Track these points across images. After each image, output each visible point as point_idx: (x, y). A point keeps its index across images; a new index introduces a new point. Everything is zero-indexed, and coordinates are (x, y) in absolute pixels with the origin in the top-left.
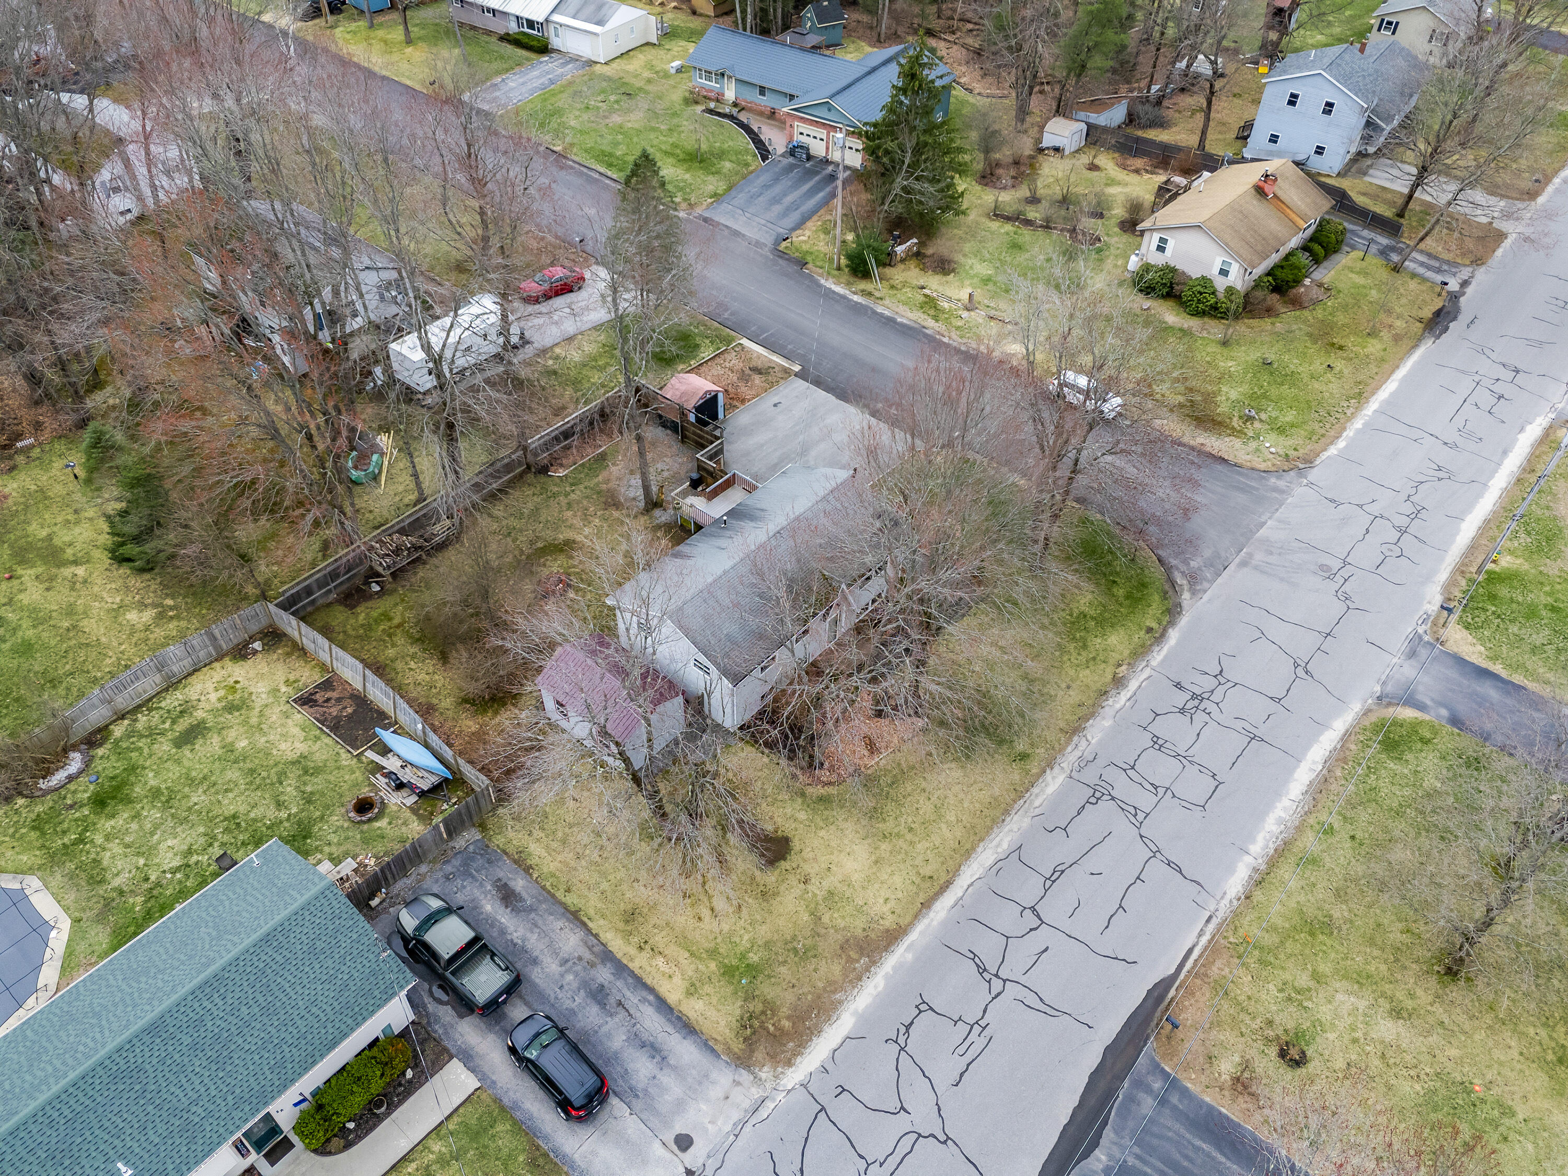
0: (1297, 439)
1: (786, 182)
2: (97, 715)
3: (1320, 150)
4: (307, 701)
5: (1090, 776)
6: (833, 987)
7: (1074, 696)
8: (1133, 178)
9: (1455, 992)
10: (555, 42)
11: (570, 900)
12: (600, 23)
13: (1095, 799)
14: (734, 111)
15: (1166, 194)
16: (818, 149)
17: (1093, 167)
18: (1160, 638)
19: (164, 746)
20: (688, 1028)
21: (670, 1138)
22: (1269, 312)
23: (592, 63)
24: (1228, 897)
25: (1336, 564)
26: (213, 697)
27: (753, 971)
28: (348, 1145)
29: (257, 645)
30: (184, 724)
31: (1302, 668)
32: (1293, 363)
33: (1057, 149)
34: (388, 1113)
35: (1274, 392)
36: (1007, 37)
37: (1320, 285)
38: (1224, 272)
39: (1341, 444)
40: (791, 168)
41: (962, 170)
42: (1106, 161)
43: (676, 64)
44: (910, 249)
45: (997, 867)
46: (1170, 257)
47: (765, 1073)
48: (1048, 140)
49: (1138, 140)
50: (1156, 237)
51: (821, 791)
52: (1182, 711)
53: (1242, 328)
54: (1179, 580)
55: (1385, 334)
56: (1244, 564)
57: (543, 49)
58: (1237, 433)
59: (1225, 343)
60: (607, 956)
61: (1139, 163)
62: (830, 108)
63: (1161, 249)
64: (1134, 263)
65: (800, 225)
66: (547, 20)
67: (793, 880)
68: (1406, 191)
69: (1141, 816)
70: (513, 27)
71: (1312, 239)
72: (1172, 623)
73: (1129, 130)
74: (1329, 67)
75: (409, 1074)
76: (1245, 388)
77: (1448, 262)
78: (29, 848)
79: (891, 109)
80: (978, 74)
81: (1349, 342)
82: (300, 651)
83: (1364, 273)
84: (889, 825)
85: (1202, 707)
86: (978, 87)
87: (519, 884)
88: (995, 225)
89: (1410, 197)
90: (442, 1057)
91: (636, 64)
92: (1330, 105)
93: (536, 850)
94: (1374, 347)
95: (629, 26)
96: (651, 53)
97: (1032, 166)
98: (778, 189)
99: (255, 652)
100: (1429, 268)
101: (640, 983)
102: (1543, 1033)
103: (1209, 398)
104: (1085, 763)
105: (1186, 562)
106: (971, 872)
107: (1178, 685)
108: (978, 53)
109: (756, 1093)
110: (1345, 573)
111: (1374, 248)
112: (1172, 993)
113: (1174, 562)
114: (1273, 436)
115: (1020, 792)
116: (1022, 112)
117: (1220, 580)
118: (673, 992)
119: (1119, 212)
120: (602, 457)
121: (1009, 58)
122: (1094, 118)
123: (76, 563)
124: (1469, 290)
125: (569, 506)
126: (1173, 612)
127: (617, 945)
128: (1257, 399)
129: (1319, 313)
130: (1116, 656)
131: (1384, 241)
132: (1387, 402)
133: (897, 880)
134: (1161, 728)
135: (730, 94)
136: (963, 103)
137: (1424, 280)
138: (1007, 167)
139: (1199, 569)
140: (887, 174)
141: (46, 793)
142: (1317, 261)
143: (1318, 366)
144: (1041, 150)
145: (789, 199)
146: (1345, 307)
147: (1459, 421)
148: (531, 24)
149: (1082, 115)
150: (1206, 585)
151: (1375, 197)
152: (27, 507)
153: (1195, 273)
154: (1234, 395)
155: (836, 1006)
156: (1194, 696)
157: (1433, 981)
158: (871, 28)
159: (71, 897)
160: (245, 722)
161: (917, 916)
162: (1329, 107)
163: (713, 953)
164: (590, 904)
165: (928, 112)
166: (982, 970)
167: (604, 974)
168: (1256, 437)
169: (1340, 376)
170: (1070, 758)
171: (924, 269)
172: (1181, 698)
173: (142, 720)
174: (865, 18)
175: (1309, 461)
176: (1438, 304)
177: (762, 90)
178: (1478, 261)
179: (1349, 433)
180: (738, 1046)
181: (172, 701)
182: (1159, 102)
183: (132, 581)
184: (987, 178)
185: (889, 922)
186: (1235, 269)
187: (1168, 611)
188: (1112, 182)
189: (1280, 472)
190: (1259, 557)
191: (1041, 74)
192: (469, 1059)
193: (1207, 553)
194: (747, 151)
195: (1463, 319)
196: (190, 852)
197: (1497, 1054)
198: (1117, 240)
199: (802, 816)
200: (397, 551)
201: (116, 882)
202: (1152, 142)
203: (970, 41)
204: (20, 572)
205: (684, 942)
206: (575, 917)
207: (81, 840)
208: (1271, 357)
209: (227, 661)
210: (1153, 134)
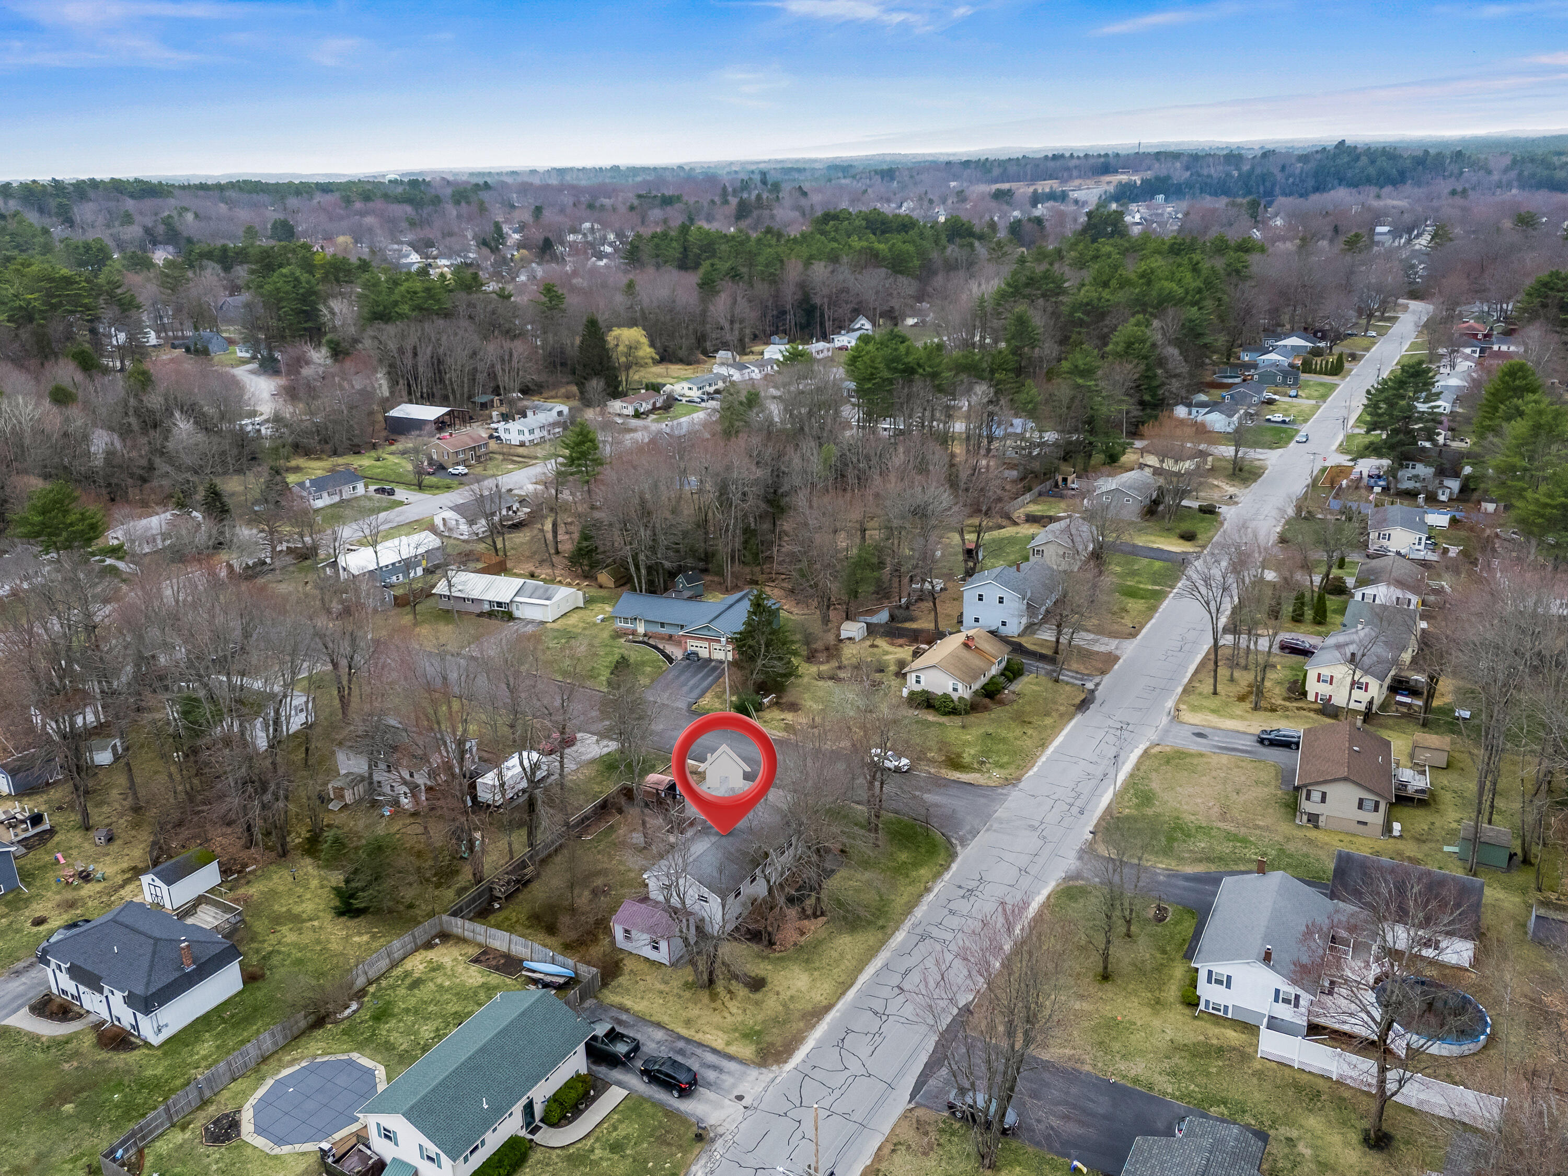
0: (1011, 770)
1: (688, 674)
2: (361, 981)
3: (1004, 624)
4: (476, 961)
5: (919, 930)
6: (801, 1031)
7: (905, 898)
8: (899, 650)
9: (1108, 986)
10: (517, 613)
11: (653, 1019)
12: (548, 599)
13: (923, 938)
14: (646, 639)
15: (917, 654)
16: (704, 654)
17: (873, 646)
18: (947, 868)
19: (402, 991)
20: (730, 1058)
21: (733, 1097)
22: (986, 708)
23: (543, 623)
25: (1037, 824)
26: (421, 967)
27: (758, 1033)
28: (570, 1122)
29: (437, 941)
30: (408, 981)
31: (1023, 871)
32: (1004, 733)
33: (850, 639)
34: (587, 1107)
35: (995, 748)
36: (808, 581)
37: (1014, 693)
38: (955, 690)
39: (1035, 769)
40: (689, 666)
41: (795, 653)
42: (882, 643)
43: (601, 617)
44: (771, 700)
45: (877, 974)
46: (924, 685)
47: (775, 1068)
48: (844, 635)
49: (898, 628)
50: (914, 675)
51: (777, 955)
52: (963, 897)
53: (972, 718)
54: (954, 841)
55: (1054, 714)
56: (988, 830)
57: (510, 617)
58: (979, 771)
59: (963, 727)
60: (680, 1037)
61: (901, 641)
62: (709, 629)
63: (918, 682)
64: (905, 692)
65: (702, 695)
66: (511, 601)
67: (770, 994)
68: (1054, 639)
70: (486, 607)
71: (1006, 669)
72: (953, 861)
73: (894, 624)
74: (995, 579)
75: (592, 1093)
76: (978, 748)
77: (1088, 675)
78: (345, 1042)
79: (748, 623)
80: (794, 603)
81: (1033, 720)
82: (461, 940)
83: (1037, 684)
84: (817, 964)
85: (973, 894)
86: (795, 610)
87: (624, 1017)
88: (820, 683)
89: (1058, 641)
90: (606, 1086)
91: (573, 619)
92: (1001, 598)
93: (628, 1002)
94: (1048, 721)
95: (566, 599)
96: (581, 613)
97: (837, 650)
98: (683, 678)
99: (437, 944)
100: (1076, 678)
101: (700, 1045)
102: (1149, 995)
103: (959, 756)
104: (914, 926)
105: (957, 833)
106: (863, 978)
107: (960, 887)
108: (792, 591)
109: (772, 1076)
110: (1042, 827)
111: (1043, 672)
113: (950, 834)
114: (997, 770)
115: (883, 942)
116: (826, 621)
117: (976, 839)
118: (719, 1044)
119: (893, 668)
120: (612, 827)
121: (811, 591)
122: (869, 619)
123: (311, 920)
124: (1100, 688)
125: (599, 852)
126: (952, 856)
127: (684, 1032)
128: (987, 753)
129: (1015, 707)
130: (924, 879)
131: (1049, 667)
132: (1057, 747)
133: (826, 986)
134: (952, 906)
135: (641, 629)
136: (788, 619)
137: (1073, 685)
138: (822, 652)
139: (964, 835)
140: (752, 659)
141: (343, 1020)
142: (1010, 681)
143: (1018, 732)
144: (841, 641)
145: (692, 683)
146: (1029, 703)
147: (1098, 751)
148: (499, 604)
149: (862, 618)
150: (969, 842)
151: (1042, 645)
152: (267, 900)
153: (940, 692)
154: (972, 752)
155: (804, 1038)
156: (969, 890)
157: (1097, 985)
158: (720, 584)
159: (379, 1057)
160: (445, 974)
161: (838, 999)
162: (1001, 600)
163: (736, 1030)
164: (665, 1019)
165: (770, 623)
166: (876, 1013)
167: (681, 1044)
168: (988, 771)
169: (1031, 737)
170: (908, 924)
171: (782, 710)
172: (962, 892)
173: (384, 983)
174: (716, 579)
175: (1019, 779)
176: (1083, 696)
177: (662, 625)
178: (1103, 673)
179: (1039, 763)
180: (757, 1060)
181: (398, 971)
182: (907, 608)
183: (349, 924)
184: (811, 658)
185: (825, 1003)
186: (960, 687)
187: (951, 856)
188: (887, 653)
189: (1002, 786)
190: (996, 826)
191: (833, 599)
192: (620, 1084)
193: (968, 828)
194: (659, 660)
195: (1098, 702)
196: (437, 1030)
197: (1128, 1005)
198: (895, 682)
199: (770, 967)
200: (508, 883)
201: (402, 1047)
202: (907, 629)
203: (785, 585)
204: (278, 928)
205: (718, 1028)
206: (659, 1025)
207: (373, 1035)
208: (990, 731)
209: (421, 951)
210: (908, 625)
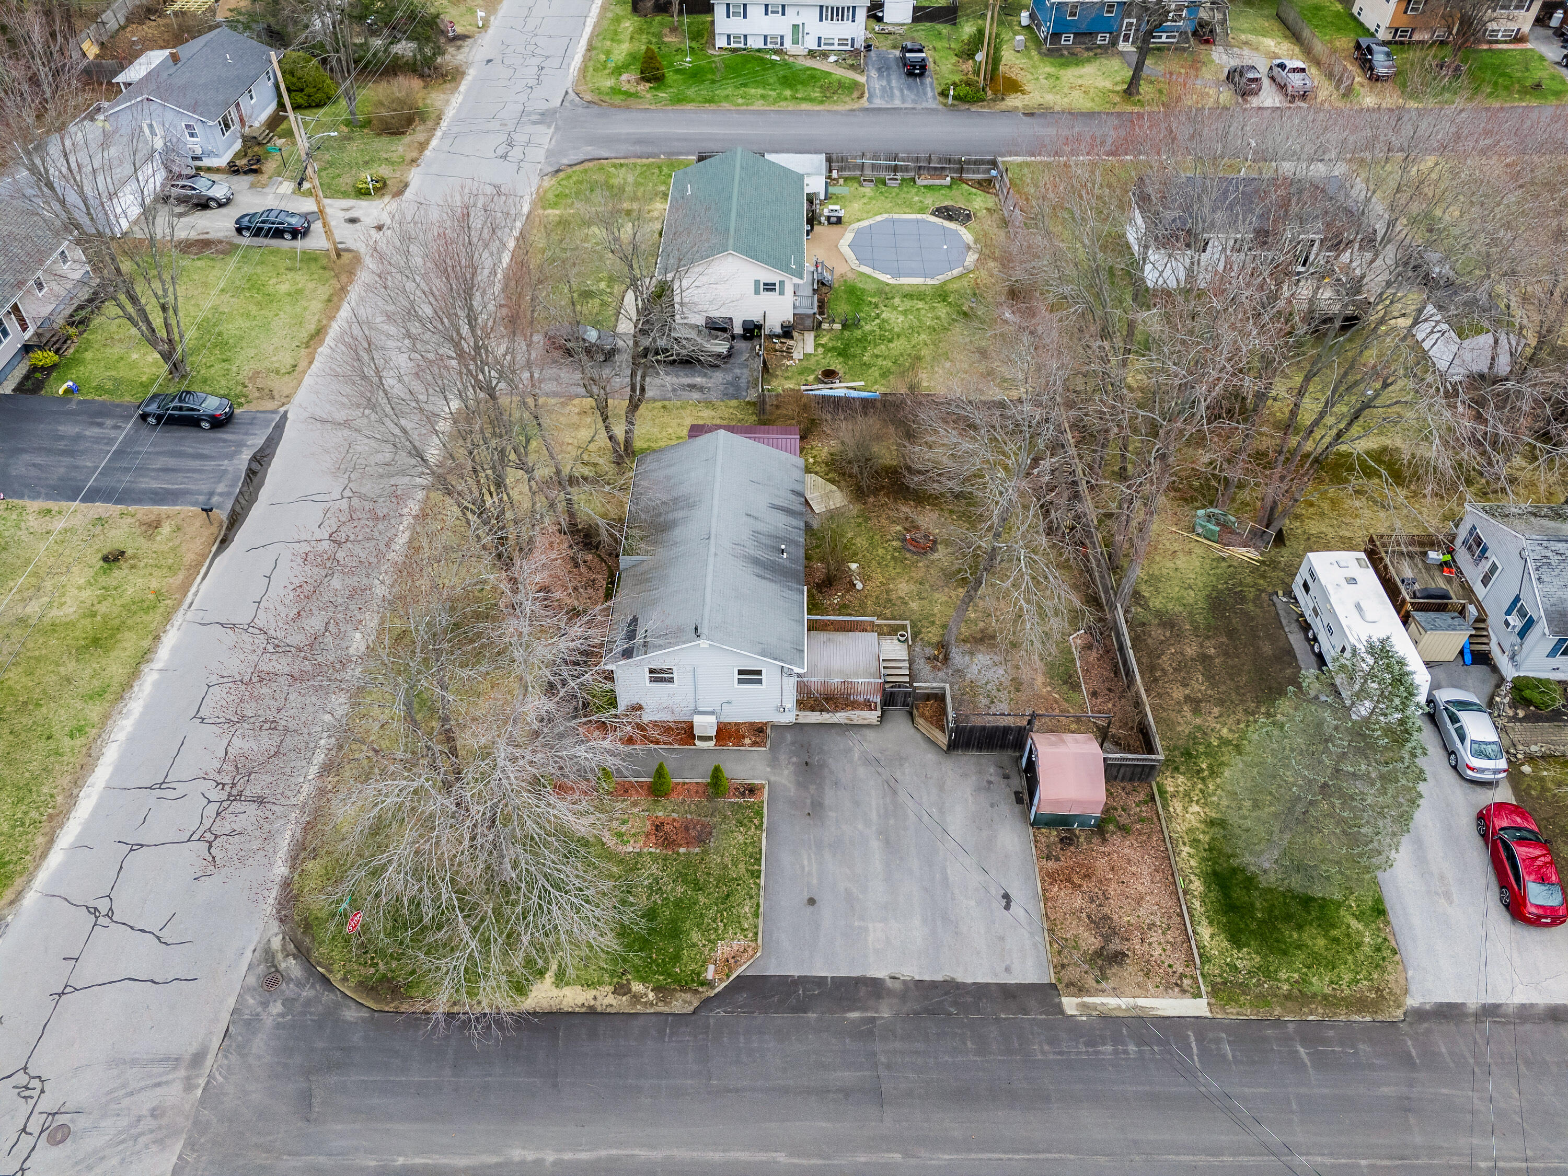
18: (296, 853)
24: (175, 628)
31: (101, 914)
54: (291, 965)
56: (198, 1059)
69: (270, 648)
72: (286, 884)
85: (227, 788)
105: (289, 1004)
107: (260, 801)
112: (214, 549)
113: (308, 993)
117: (231, 1002)
126: (289, 903)
139: (265, 1004)
150: (252, 980)
156: (238, 798)
187: (295, 901)
190: (174, 1092)
193: (258, 1045)
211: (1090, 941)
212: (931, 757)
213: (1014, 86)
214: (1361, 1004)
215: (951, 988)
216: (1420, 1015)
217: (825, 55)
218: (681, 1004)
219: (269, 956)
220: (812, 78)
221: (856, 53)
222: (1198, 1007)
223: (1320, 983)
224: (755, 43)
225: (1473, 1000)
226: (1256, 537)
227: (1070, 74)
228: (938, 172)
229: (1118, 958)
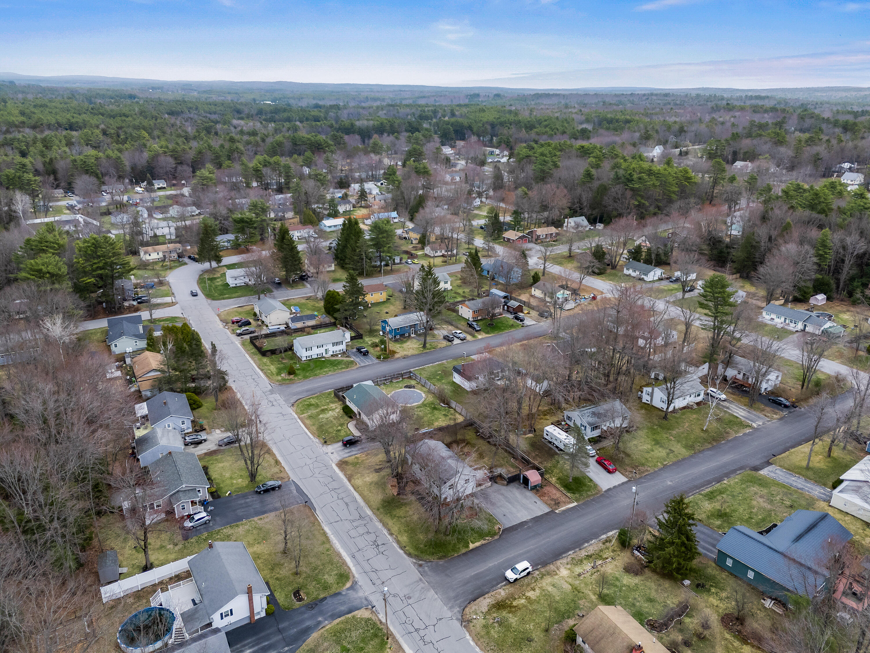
13: (361, 517)
18: (401, 548)
24: (324, 527)
31: (375, 571)
52: (376, 541)
54: (422, 562)
56: (420, 579)
69: (352, 521)
72: (405, 553)
104: (371, 519)
106: (356, 494)
107: (384, 544)
113: (429, 564)
115: (370, 506)
117: (417, 571)
126: (408, 555)
130: (399, 537)
133: (360, 483)
134: (373, 535)
139: (422, 569)
150: (416, 566)
161: (352, 484)
170: (374, 518)
172: (379, 543)
185: (353, 480)
190: (422, 585)
193: (429, 573)
211: (553, 503)
212: (505, 487)
213: (393, 353)
214: (597, 494)
215: (537, 517)
216: (606, 491)
217: (337, 355)
218: (496, 537)
219: (415, 563)
220: (339, 363)
221: (344, 353)
222: (575, 504)
223: (589, 493)
224: (315, 357)
225: (612, 486)
226: (530, 432)
227: (405, 345)
228: (397, 378)
229: (559, 503)
